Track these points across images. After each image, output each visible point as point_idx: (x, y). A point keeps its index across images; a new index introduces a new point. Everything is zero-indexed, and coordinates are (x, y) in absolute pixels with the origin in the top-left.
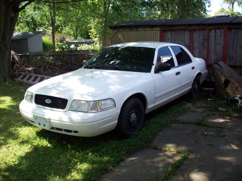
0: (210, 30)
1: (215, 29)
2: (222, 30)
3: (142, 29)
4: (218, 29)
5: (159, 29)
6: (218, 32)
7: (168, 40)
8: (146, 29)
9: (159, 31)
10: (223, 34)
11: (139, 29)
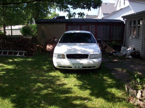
0: (89, 25)
1: (91, 25)
2: (94, 25)
3: (56, 24)
4: (93, 25)
5: (65, 24)
6: (93, 26)
7: (69, 29)
8: (58, 24)
9: (65, 25)
10: (95, 27)
11: (54, 24)
